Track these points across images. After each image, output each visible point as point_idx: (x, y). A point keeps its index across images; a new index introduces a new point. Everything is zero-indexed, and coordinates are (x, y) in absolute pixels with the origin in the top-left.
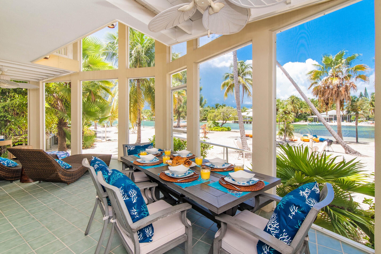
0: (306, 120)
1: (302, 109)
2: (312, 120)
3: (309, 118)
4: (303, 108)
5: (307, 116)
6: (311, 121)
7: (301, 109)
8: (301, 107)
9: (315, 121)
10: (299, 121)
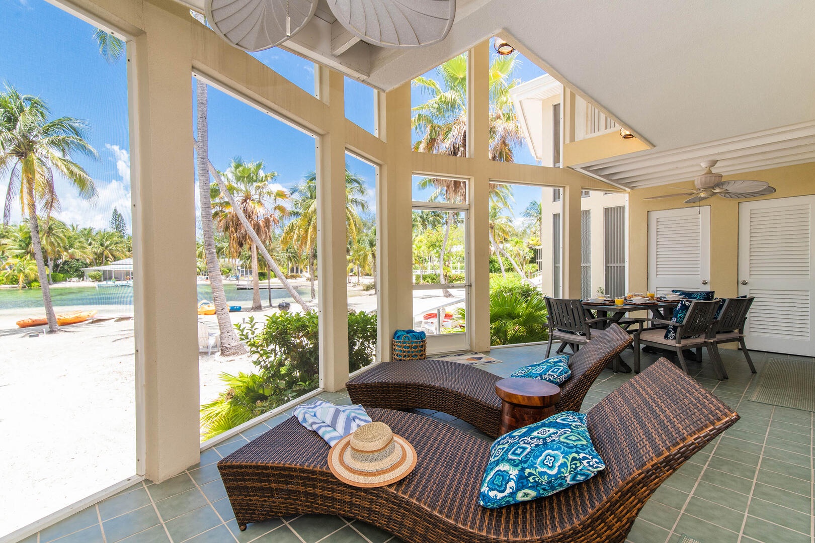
0: (81, 276)
1: (73, 250)
2: (99, 275)
3: (91, 271)
4: (77, 249)
5: (83, 268)
6: (96, 278)
7: (69, 251)
8: (71, 246)
9: (105, 279)
10: (66, 280)
